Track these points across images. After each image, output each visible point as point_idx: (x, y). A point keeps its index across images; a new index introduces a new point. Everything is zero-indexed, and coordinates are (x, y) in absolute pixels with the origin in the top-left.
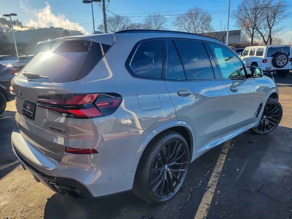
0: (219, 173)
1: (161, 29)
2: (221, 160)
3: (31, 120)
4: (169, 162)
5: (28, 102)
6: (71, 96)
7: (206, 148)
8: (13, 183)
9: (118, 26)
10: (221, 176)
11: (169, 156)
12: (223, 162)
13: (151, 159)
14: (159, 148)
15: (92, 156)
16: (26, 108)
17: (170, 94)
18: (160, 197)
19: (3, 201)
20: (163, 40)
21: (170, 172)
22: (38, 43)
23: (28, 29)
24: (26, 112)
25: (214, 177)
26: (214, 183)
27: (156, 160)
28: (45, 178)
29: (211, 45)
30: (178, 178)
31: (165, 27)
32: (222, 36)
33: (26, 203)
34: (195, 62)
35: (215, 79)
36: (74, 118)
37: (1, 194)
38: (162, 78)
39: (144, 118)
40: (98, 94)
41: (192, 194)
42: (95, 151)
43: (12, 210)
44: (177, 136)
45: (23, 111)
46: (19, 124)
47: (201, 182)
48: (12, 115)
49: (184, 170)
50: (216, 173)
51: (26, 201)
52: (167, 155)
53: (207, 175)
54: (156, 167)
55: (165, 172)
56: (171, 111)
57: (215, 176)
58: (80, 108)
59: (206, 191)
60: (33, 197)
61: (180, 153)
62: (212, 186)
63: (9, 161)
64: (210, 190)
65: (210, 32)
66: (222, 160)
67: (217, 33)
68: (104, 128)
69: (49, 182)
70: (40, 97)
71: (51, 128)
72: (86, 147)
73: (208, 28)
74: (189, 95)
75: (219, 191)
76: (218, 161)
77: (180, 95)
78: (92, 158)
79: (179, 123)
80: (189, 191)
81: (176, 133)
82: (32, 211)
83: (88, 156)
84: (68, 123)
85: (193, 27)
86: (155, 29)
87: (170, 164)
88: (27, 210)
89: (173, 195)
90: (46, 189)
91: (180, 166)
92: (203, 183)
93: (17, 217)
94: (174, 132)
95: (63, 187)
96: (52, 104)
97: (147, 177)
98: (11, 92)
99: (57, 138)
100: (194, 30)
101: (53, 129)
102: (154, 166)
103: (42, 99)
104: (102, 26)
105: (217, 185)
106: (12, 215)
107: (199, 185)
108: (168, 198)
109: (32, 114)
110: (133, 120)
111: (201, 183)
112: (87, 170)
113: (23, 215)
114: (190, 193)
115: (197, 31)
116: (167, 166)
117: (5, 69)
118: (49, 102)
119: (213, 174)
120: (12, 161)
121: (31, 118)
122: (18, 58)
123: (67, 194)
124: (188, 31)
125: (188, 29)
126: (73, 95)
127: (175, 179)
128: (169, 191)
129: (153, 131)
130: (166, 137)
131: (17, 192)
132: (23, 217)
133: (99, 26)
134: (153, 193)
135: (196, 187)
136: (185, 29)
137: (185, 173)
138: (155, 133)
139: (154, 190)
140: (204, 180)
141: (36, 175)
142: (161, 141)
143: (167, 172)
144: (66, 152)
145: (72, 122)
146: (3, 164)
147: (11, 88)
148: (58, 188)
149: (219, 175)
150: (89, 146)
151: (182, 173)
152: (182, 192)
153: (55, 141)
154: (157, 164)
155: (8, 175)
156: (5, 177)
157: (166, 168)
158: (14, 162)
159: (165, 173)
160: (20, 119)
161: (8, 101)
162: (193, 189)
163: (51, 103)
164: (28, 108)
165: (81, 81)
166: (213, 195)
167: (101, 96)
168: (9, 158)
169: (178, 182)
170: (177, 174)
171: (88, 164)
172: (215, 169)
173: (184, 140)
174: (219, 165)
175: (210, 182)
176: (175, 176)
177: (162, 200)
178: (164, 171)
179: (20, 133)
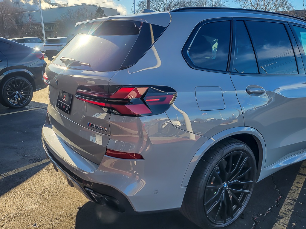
0: (294, 200)
1: (219, 7)
2: (298, 183)
3: (68, 115)
4: (229, 179)
5: (65, 92)
6: (117, 88)
7: (280, 166)
8: (41, 185)
9: (163, 3)
10: (297, 204)
11: (230, 170)
12: (301, 186)
13: (207, 173)
14: (218, 159)
15: (135, 161)
16: (62, 100)
17: (237, 91)
18: (215, 222)
19: (31, 205)
20: (231, 21)
21: (229, 191)
22: (77, 24)
23: (57, 7)
24: (61, 104)
25: (288, 204)
26: (288, 212)
27: (213, 174)
28: (80, 183)
29: (295, 28)
30: (240, 199)
31: (225, 4)
32: (304, 17)
33: (55, 209)
34: (265, 50)
35: (298, 73)
36: (117, 114)
37: (29, 196)
38: (228, 71)
39: (197, 120)
40: (148, 87)
41: (256, 223)
42: (139, 157)
43: (41, 216)
44: (241, 146)
45: (57, 103)
46: (51, 117)
47: (269, 209)
48: (38, 107)
49: (248, 191)
50: (290, 199)
51: (55, 207)
52: (227, 169)
53: (278, 200)
54: (212, 183)
55: (224, 191)
56: (233, 115)
57: (290, 203)
58: (126, 104)
59: (276, 222)
60: (63, 203)
61: (244, 169)
62: (284, 215)
63: (37, 159)
64: (281, 220)
65: (286, 10)
66: (300, 183)
67: (297, 12)
68: (149, 130)
69: (85, 187)
70: (80, 88)
71: (90, 125)
72: (130, 151)
73: (284, 5)
74: (261, 93)
75: (294, 224)
76: (294, 183)
77: (249, 93)
78: (135, 164)
79: (246, 130)
80: (252, 218)
81: (242, 143)
82: (62, 219)
83: (130, 161)
84: (110, 121)
85: (263, 4)
86: (211, 6)
87: (231, 182)
88: (57, 218)
89: (231, 221)
90: (77, 196)
91: (242, 185)
92: (272, 211)
93: (45, 225)
94: (238, 141)
95: (100, 195)
96: (92, 97)
97: (201, 195)
98: (45, 80)
99: (94, 136)
100: (264, 8)
101: (92, 126)
102: (210, 182)
103: (82, 90)
104: (144, 2)
105: (292, 215)
106: (40, 221)
107: (266, 213)
108: (225, 224)
109: (68, 107)
110: (183, 122)
111: (269, 211)
112: (128, 177)
113: (52, 223)
114: (254, 221)
115: (268, 9)
116: (226, 184)
117: (33, 53)
118: (88, 94)
119: (287, 201)
120: (39, 159)
121: (67, 112)
122: (45, 41)
123: (105, 205)
124: (256, 9)
125: (256, 6)
126: (119, 88)
127: (235, 202)
128: (227, 216)
129: (211, 138)
130: (228, 146)
131: (45, 196)
132: (52, 225)
133: (139, 3)
134: (206, 215)
135: (263, 214)
136: (252, 6)
137: (250, 195)
138: (214, 140)
139: (208, 212)
140: (274, 207)
141: (69, 178)
142: (221, 151)
143: (226, 191)
144: (105, 154)
145: (115, 120)
146: (30, 163)
147: (45, 75)
148: (94, 196)
149: (295, 202)
150: (132, 150)
151: (245, 194)
152: (243, 218)
153: (91, 140)
154: (213, 180)
155: (36, 175)
156: (32, 178)
157: (225, 187)
158: (41, 161)
159: (223, 193)
160: (53, 112)
161: (35, 91)
162: (258, 216)
163: (91, 95)
164: (64, 99)
165: (128, 71)
166: (286, 228)
167: (151, 90)
168: (36, 156)
169: (239, 206)
170: (238, 194)
171: (130, 171)
172: (289, 194)
173: (251, 152)
174: (295, 190)
175: (282, 210)
176: (235, 197)
177: (217, 226)
178: (221, 190)
179: (52, 128)
